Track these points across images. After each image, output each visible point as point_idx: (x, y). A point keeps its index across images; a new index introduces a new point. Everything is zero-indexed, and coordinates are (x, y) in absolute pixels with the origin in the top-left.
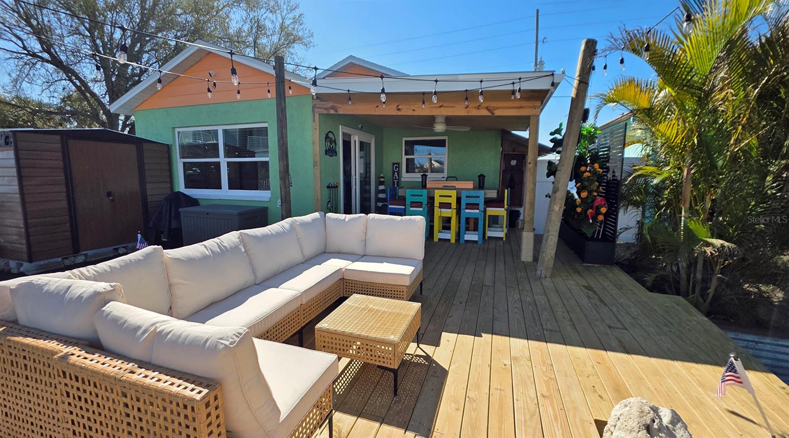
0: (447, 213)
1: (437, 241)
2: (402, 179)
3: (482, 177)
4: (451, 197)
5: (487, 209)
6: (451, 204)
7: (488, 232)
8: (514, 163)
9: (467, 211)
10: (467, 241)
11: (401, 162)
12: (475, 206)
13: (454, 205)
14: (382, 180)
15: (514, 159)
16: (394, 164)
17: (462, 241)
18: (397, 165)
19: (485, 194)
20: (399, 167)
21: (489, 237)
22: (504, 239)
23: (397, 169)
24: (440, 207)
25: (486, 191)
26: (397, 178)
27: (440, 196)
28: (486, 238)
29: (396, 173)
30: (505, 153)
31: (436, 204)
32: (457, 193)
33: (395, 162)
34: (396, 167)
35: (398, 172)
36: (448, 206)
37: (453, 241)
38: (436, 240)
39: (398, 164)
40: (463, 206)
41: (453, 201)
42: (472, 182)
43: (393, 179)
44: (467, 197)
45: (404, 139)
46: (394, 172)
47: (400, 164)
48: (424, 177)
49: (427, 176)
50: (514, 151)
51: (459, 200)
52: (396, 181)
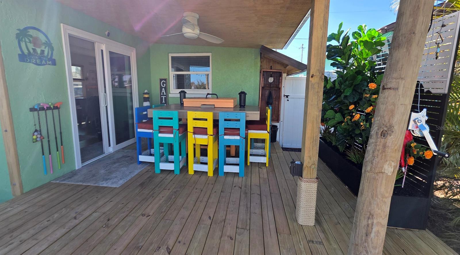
0: (202, 140)
1: (193, 173)
2: (169, 95)
3: (243, 95)
4: (206, 120)
5: (250, 131)
6: (207, 128)
7: (251, 157)
8: (271, 80)
9: (226, 137)
10: (227, 174)
11: (168, 78)
12: (235, 131)
13: (210, 131)
14: (146, 96)
15: (271, 76)
16: (161, 80)
17: (221, 174)
18: (164, 82)
19: (246, 116)
20: (166, 83)
21: (251, 163)
22: (267, 165)
23: (165, 84)
24: (194, 133)
25: (248, 112)
26: (165, 94)
27: (195, 119)
28: (249, 164)
29: (163, 89)
30: (264, 70)
31: (190, 129)
32: (214, 115)
33: (163, 78)
34: (163, 83)
35: (165, 88)
36: (202, 131)
37: (211, 174)
38: (191, 172)
39: (165, 80)
40: (221, 131)
41: (209, 125)
42: (232, 101)
43: (161, 95)
44: (225, 120)
45: (171, 55)
46: (161, 88)
47: (168, 81)
48: (182, 94)
49: (186, 92)
50: (271, 69)
51: (216, 124)
52: (164, 97)
